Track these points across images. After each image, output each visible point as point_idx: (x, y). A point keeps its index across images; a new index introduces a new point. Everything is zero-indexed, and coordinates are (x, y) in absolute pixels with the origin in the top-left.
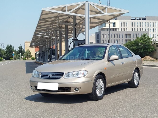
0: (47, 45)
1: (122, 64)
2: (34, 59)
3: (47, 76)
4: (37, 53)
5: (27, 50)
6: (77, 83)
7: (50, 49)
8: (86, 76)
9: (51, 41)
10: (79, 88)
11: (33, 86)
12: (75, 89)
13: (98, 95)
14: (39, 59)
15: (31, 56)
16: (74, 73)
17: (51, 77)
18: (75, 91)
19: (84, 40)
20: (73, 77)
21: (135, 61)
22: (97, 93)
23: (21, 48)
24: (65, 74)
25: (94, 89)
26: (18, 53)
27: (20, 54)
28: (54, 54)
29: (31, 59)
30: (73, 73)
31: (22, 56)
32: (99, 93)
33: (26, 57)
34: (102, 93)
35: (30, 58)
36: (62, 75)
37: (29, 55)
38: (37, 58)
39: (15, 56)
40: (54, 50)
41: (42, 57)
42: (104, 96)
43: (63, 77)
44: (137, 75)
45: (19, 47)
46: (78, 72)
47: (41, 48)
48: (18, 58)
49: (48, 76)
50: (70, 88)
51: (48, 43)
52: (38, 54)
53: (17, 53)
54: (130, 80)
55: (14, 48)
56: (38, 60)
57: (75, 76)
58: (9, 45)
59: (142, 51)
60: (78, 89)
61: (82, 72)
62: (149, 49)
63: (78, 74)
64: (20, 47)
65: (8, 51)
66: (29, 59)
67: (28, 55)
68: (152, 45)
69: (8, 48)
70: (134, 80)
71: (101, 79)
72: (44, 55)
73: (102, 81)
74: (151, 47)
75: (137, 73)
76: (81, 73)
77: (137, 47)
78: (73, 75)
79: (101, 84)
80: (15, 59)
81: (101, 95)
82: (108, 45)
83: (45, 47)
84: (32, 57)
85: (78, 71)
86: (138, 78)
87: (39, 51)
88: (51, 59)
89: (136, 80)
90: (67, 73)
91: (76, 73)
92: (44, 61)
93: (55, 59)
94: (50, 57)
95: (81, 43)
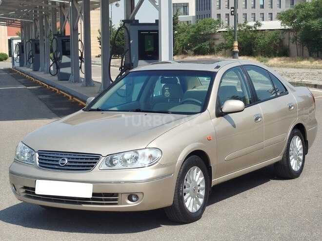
0: (46, 21)
1: (257, 119)
2: (6, 59)
3: (56, 161)
4: (15, 42)
7: (56, 37)
8: (157, 162)
9: (56, 10)
10: (138, 195)
11: (19, 187)
12: (130, 199)
13: (190, 209)
14: (20, 60)
16: (127, 156)
17: (66, 165)
18: (129, 202)
19: (157, 21)
20: (125, 167)
21: (293, 108)
22: (187, 204)
24: (102, 159)
25: (179, 194)
28: (67, 53)
30: (123, 156)
32: (191, 204)
34: (199, 203)
36: (94, 161)
38: (15, 56)
40: (68, 41)
41: (31, 56)
42: (207, 208)
43: (97, 168)
44: (297, 143)
46: (137, 153)
47: (24, 27)
49: (58, 161)
50: (117, 195)
51: (47, 15)
52: (16, 45)
54: (279, 158)
56: (17, 64)
57: (129, 162)
60: (137, 197)
61: (148, 153)
63: (136, 158)
70: (291, 158)
71: (196, 168)
72: (37, 52)
73: (200, 172)
75: (297, 139)
76: (144, 155)
78: (125, 161)
79: (196, 180)
81: (196, 210)
83: (38, 25)
85: (136, 151)
86: (301, 152)
87: (21, 35)
88: (58, 68)
89: (296, 158)
90: (108, 155)
91: (131, 154)
92: (36, 69)
93: (70, 66)
94: (56, 60)
95: (149, 31)
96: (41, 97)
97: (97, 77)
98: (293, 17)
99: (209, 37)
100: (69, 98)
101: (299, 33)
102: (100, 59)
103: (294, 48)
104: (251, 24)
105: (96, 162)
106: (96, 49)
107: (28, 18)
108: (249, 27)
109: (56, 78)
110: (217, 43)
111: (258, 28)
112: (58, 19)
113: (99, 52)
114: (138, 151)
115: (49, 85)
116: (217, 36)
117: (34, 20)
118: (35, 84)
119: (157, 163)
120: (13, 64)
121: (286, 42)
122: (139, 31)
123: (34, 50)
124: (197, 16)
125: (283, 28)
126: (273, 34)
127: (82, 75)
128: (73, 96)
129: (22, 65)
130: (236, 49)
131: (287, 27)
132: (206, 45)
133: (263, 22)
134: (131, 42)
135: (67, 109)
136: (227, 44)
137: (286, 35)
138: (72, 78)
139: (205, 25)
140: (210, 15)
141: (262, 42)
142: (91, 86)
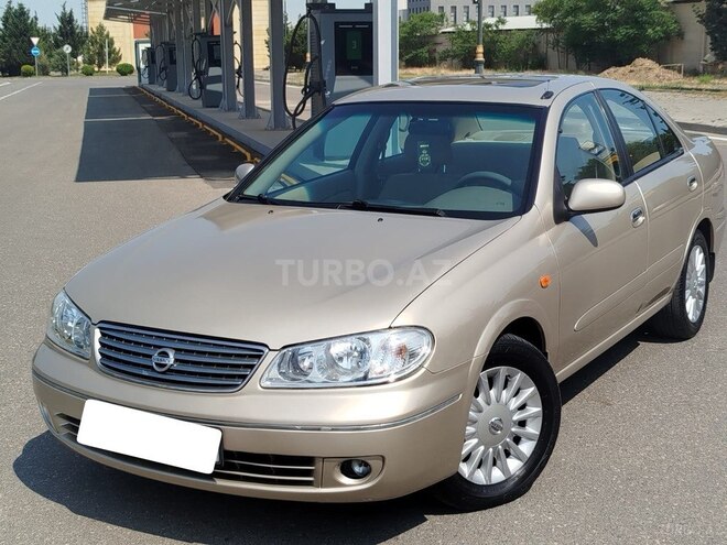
0: (185, 13)
1: (636, 219)
2: (131, 72)
3: (145, 356)
4: (142, 47)
5: (95, 30)
6: (357, 427)
7: (199, 37)
8: (421, 366)
10: (371, 461)
14: (149, 74)
15: (115, 57)
16: (338, 349)
17: (170, 371)
18: (344, 480)
19: (368, 5)
21: (696, 185)
23: (67, 20)
24: (270, 357)
26: (58, 45)
27: (67, 49)
28: (216, 62)
29: (115, 69)
30: (329, 348)
31: (74, 55)
33: (91, 62)
35: (110, 65)
36: (247, 362)
37: (106, 50)
38: (143, 67)
39: (45, 57)
40: (218, 43)
41: (164, 69)
43: (255, 381)
44: (699, 257)
45: (60, 15)
46: (366, 341)
47: (155, 23)
48: (55, 68)
49: (149, 356)
50: (309, 460)
51: (186, 4)
52: (143, 51)
53: (53, 42)
55: (36, 19)
56: (145, 81)
58: (15, 6)
59: (618, 37)
61: (395, 340)
62: (652, 24)
64: (64, 14)
65: (10, 37)
66: (108, 69)
67: (101, 54)
68: (666, 9)
69: (10, 21)
70: (686, 296)
71: (519, 373)
72: (173, 62)
74: (663, 16)
75: (698, 252)
76: (384, 347)
77: (595, 15)
78: (333, 363)
80: (44, 72)
82: (548, 95)
83: (174, 20)
84: (121, 63)
86: (702, 279)
87: (151, 35)
88: (202, 87)
89: (695, 294)
90: (284, 347)
91: (349, 345)
92: (171, 89)
93: (220, 82)
94: (199, 75)
95: (354, 23)
96: (174, 135)
97: (264, 101)
98: (555, 10)
99: (429, 40)
100: (217, 137)
101: (562, 35)
102: (268, 73)
103: (553, 56)
104: (491, 21)
105: (252, 367)
106: (262, 58)
107: (160, 10)
108: (488, 26)
109: (200, 102)
110: (440, 49)
111: (501, 27)
112: (203, 11)
113: (267, 63)
114: (370, 336)
115: (189, 115)
116: (439, 39)
117: (168, 13)
118: (169, 112)
119: (423, 370)
120: (140, 81)
121: (543, 49)
122: (337, 24)
123: (168, 58)
124: (409, 9)
125: (538, 26)
126: (523, 35)
127: (240, 98)
128: (225, 135)
129: (151, 82)
130: (480, 58)
131: (545, 26)
132: (424, 52)
133: (507, 18)
134: (322, 43)
135: (216, 158)
136: (454, 51)
137: (543, 38)
138: (224, 102)
139: (423, 23)
140: (428, 9)
141: (506, 47)
142: (254, 117)
